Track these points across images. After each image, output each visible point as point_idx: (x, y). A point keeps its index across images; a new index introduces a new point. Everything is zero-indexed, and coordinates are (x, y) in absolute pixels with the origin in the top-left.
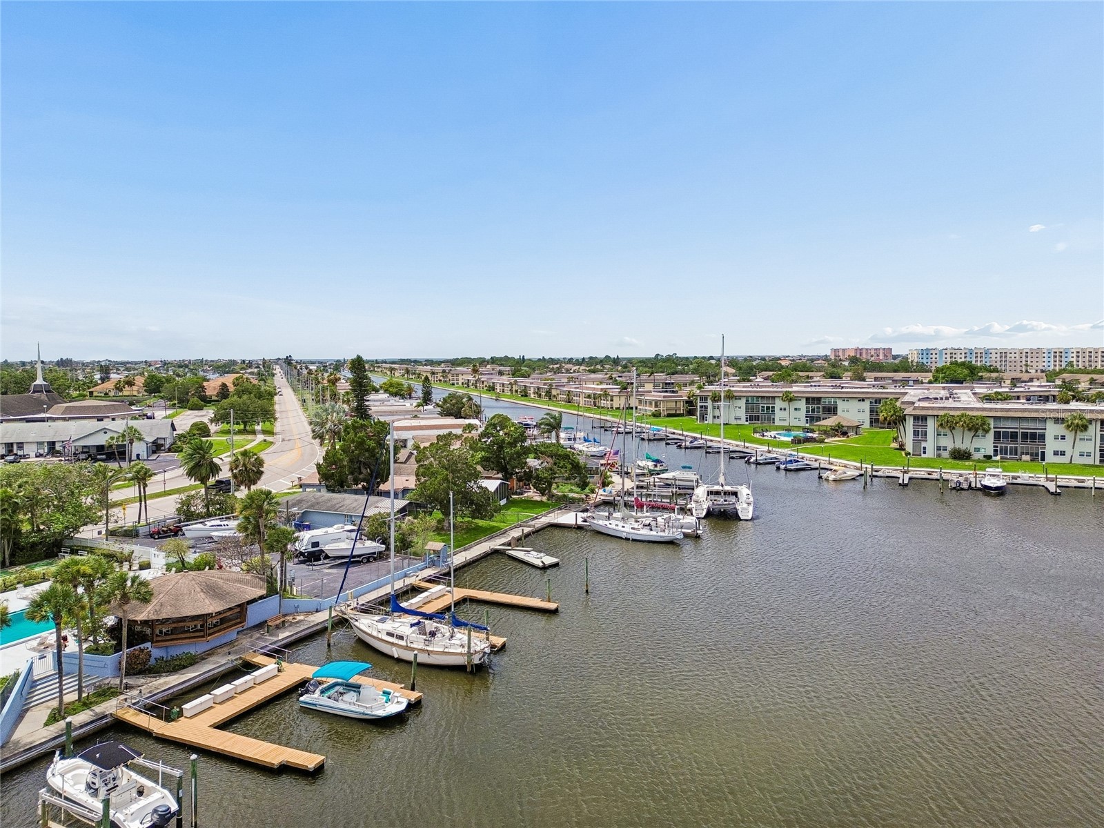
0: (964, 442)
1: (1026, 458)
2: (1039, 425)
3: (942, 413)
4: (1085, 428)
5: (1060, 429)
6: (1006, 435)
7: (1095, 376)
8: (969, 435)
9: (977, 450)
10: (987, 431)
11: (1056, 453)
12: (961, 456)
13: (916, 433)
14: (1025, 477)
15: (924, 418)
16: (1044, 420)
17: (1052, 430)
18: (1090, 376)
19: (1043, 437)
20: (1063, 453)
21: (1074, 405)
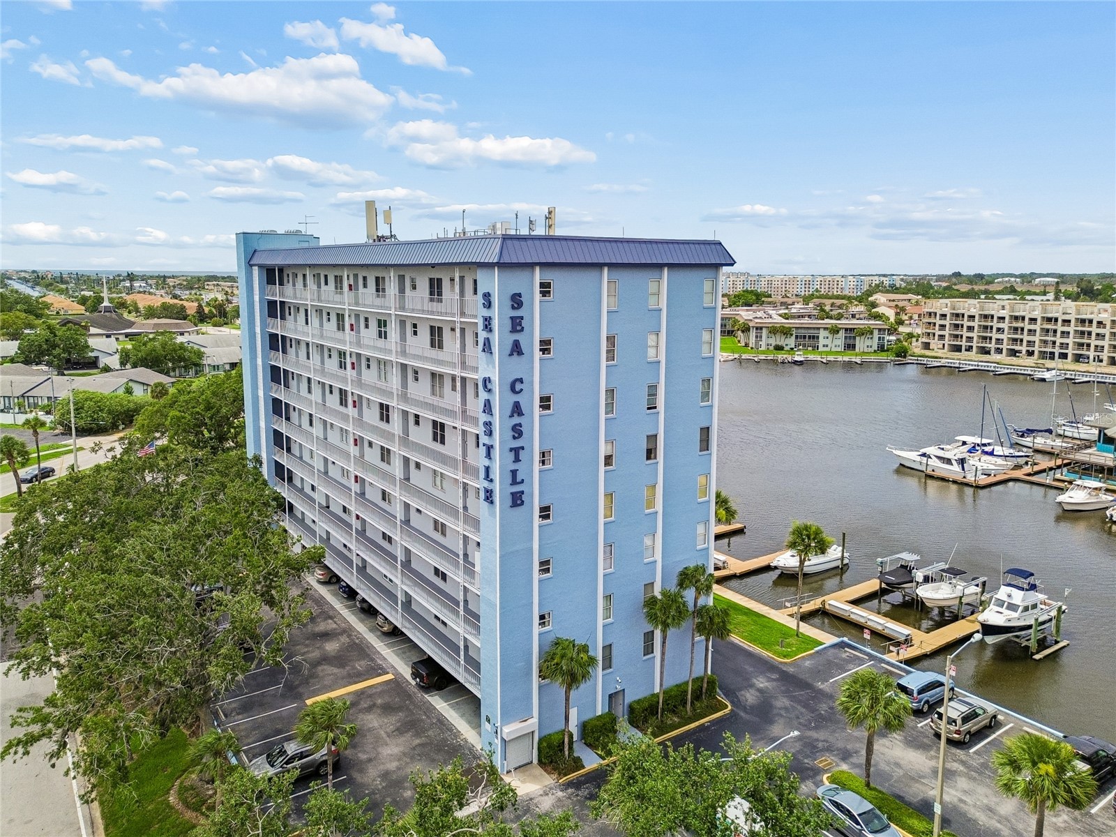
0: (780, 340)
1: (810, 348)
2: (816, 332)
3: (770, 325)
4: (838, 332)
5: (826, 333)
6: (801, 337)
7: (835, 301)
8: (783, 337)
9: (787, 345)
10: (792, 335)
11: (824, 346)
12: (779, 348)
13: (757, 337)
14: (811, 357)
15: (761, 328)
16: (819, 329)
17: (822, 334)
18: (832, 301)
19: (818, 337)
20: (827, 346)
21: (827, 321)
